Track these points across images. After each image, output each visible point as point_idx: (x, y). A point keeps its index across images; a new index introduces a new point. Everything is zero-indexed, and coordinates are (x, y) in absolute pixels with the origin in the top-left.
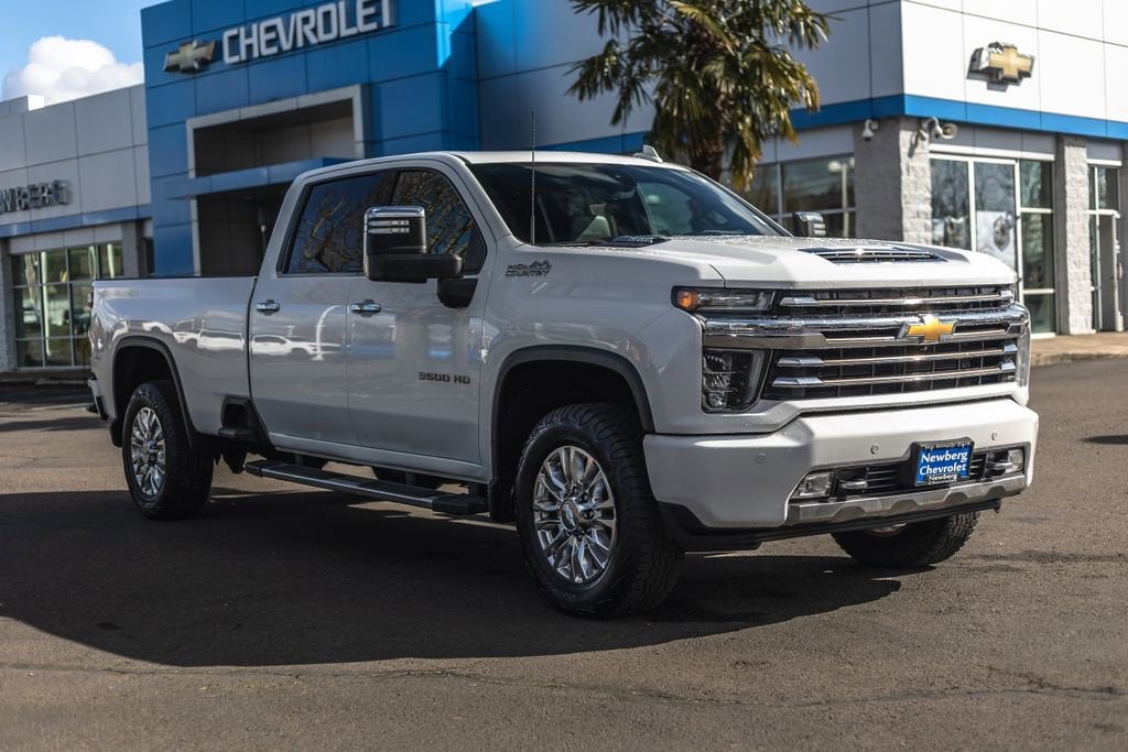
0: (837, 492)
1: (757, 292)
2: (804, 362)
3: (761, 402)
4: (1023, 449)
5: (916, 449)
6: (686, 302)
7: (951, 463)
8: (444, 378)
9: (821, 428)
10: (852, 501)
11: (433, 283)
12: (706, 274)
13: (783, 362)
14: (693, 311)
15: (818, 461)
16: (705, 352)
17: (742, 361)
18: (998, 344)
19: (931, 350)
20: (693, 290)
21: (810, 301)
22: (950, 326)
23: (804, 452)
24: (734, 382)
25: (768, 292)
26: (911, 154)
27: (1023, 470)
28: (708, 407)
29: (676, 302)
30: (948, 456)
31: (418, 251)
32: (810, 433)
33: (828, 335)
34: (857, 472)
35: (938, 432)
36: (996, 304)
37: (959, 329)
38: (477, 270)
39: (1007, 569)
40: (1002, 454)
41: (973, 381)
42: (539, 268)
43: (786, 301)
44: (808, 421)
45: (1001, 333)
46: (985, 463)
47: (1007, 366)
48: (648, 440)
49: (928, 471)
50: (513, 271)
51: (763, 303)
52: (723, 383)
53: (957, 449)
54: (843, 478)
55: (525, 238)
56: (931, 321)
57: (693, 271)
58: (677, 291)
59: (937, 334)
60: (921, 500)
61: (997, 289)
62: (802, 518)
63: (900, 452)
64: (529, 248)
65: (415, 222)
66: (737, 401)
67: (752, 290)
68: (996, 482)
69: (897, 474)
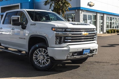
0: (73, 55)
1: (63, 29)
2: (69, 38)
3: (63, 43)
4: (96, 49)
5: (83, 50)
6: (53, 30)
7: (87, 51)
8: (22, 38)
9: (71, 47)
10: (75, 56)
11: (21, 26)
12: (56, 26)
13: (66, 38)
14: (54, 31)
15: (70, 51)
16: (56, 36)
17: (61, 38)
18: (94, 36)
19: (85, 37)
20: (54, 28)
21: (70, 30)
22: (88, 33)
23: (69, 50)
24: (60, 40)
25: (64, 29)
26: (81, 13)
27: (96, 52)
28: (56, 44)
29: (52, 30)
30: (87, 50)
31: (19, 22)
32: (69, 47)
33: (72, 34)
34: (75, 53)
35: (86, 47)
36: (93, 31)
37: (89, 34)
38: (27, 24)
39: (93, 64)
40: (94, 50)
41: (90, 41)
42: (35, 24)
43: (67, 30)
44: (69, 46)
45: (94, 35)
46: (92, 51)
47: (95, 39)
48: (48, 48)
49: (85, 52)
50: (31, 25)
51: (64, 30)
52: (58, 40)
53: (88, 50)
54: (74, 53)
55: (33, 20)
56: (86, 33)
57: (55, 25)
58: (52, 28)
59: (86, 35)
60: (84, 56)
61: (94, 29)
62: (68, 59)
63: (81, 50)
64: (33, 22)
65: (18, 18)
66: (60, 43)
67: (62, 28)
68: (93, 54)
69: (81, 53)
